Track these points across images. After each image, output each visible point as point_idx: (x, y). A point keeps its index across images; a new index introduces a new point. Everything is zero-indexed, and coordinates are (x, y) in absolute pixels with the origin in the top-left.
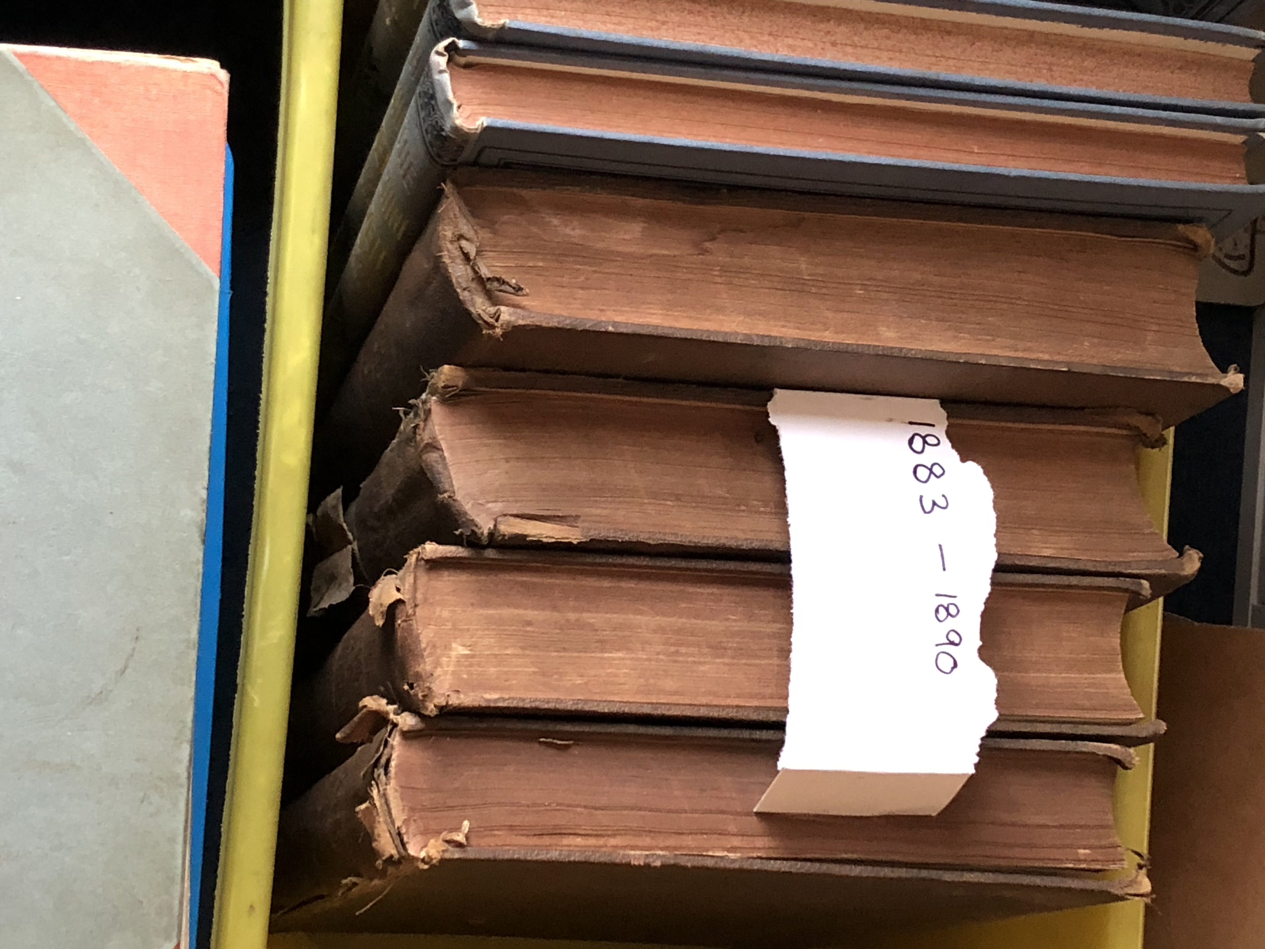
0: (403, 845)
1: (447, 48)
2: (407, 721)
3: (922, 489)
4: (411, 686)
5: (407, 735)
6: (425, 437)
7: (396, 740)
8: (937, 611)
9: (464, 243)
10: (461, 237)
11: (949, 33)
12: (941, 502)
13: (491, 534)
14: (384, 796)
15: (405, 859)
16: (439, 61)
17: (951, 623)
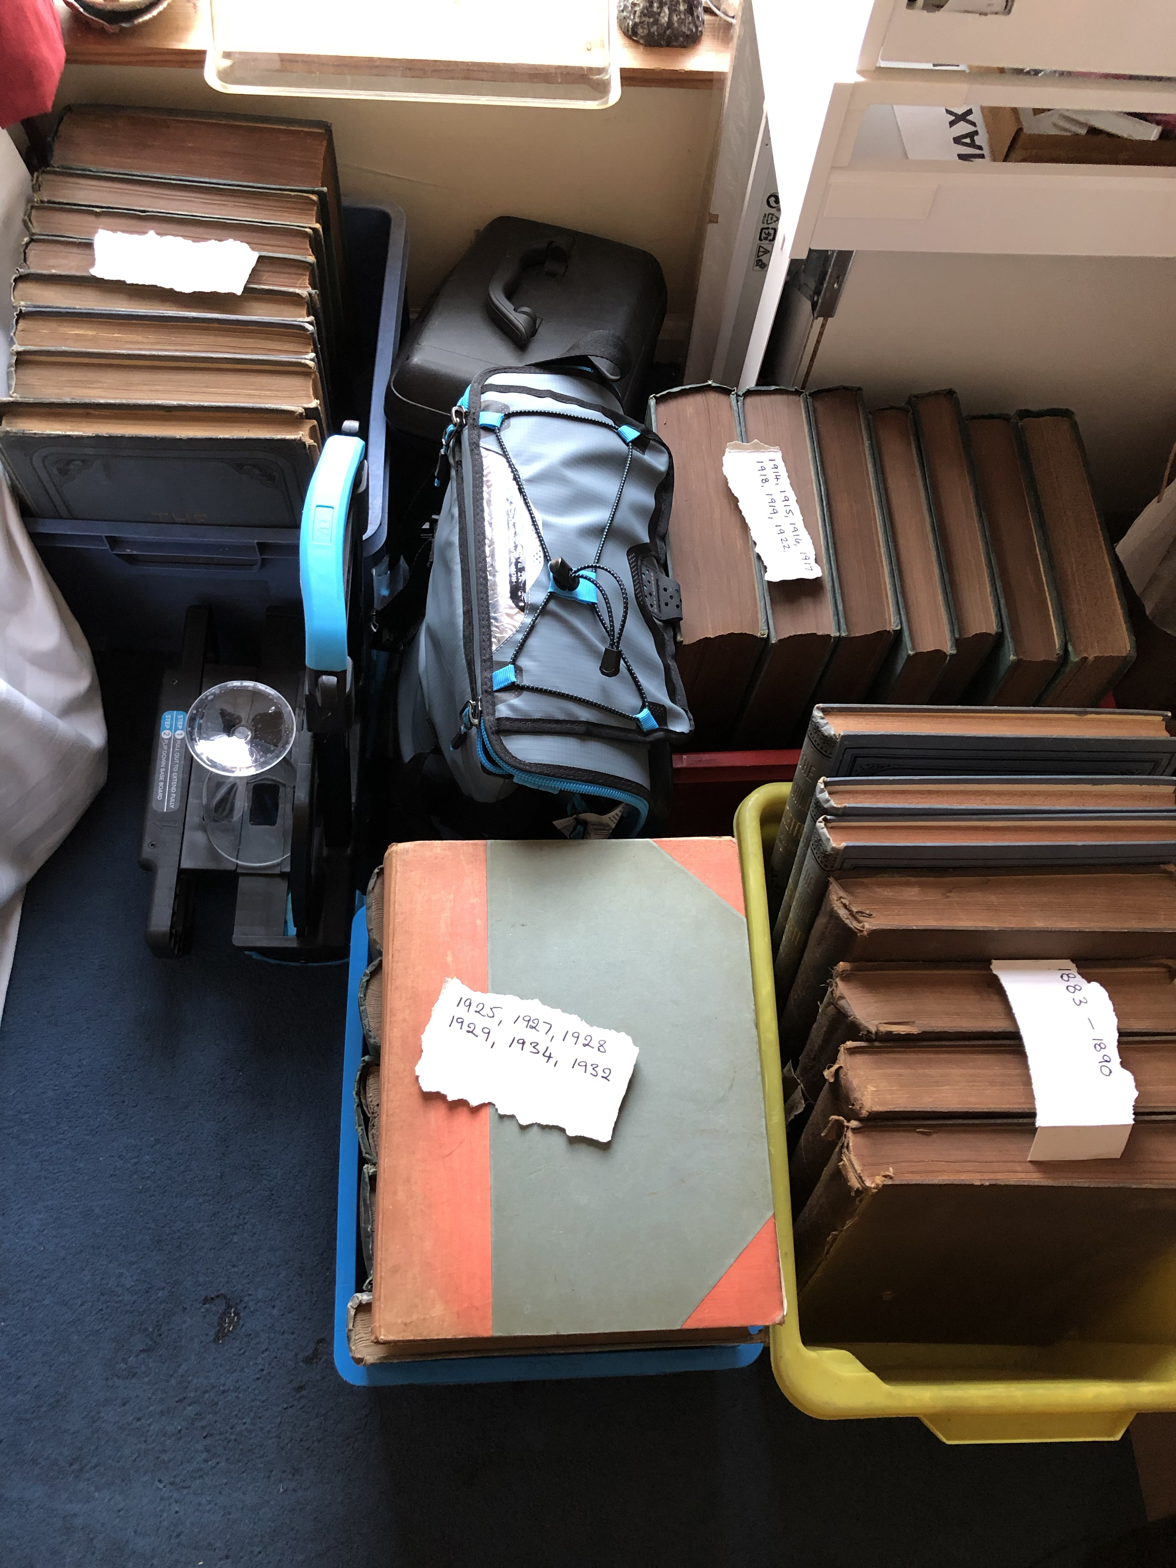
0: (863, 1182)
1: (823, 819)
2: (854, 1124)
3: (1073, 995)
4: (853, 1105)
5: (854, 1130)
6: (837, 993)
7: (850, 1134)
8: (1095, 1047)
9: (843, 900)
10: (841, 898)
11: (1035, 795)
12: (1084, 1001)
13: (876, 1033)
14: (850, 1161)
15: (867, 1189)
16: (820, 824)
17: (1103, 1052)
